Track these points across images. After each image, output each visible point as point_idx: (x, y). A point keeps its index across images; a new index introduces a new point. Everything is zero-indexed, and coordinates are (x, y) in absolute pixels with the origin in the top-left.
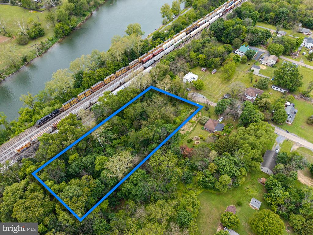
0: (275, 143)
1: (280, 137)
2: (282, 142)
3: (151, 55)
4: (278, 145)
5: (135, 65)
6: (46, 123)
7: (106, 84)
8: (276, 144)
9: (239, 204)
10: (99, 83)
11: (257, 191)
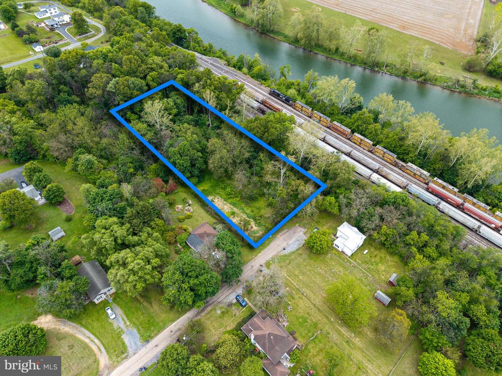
0: (128, 323)
1: (139, 343)
2: (126, 339)
3: (460, 201)
4: (122, 325)
5: (415, 174)
6: (273, 96)
7: (349, 139)
8: (125, 323)
9: (69, 220)
10: (345, 128)
11: (71, 246)
